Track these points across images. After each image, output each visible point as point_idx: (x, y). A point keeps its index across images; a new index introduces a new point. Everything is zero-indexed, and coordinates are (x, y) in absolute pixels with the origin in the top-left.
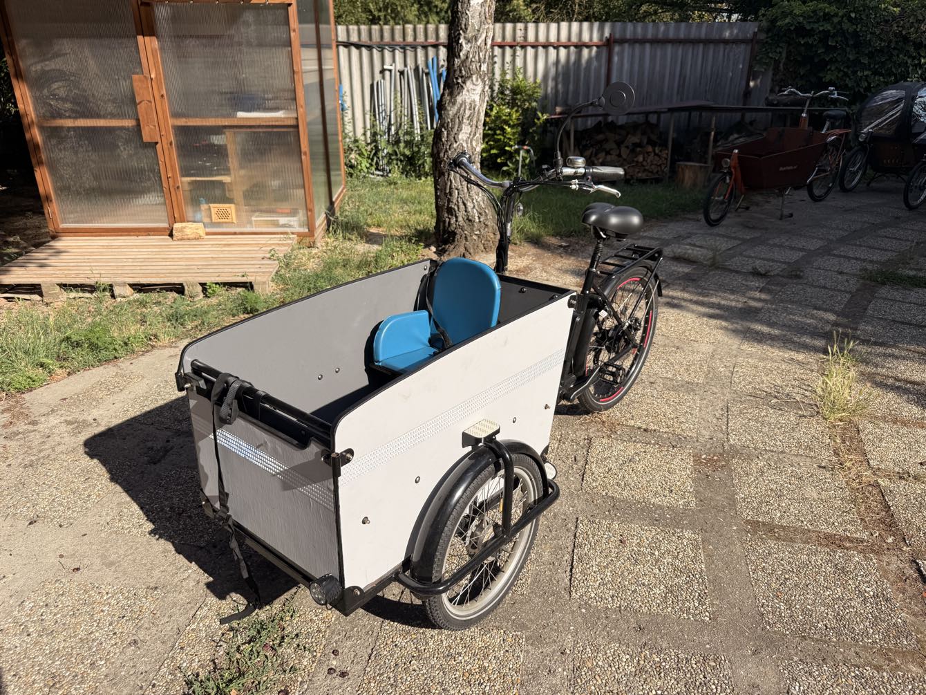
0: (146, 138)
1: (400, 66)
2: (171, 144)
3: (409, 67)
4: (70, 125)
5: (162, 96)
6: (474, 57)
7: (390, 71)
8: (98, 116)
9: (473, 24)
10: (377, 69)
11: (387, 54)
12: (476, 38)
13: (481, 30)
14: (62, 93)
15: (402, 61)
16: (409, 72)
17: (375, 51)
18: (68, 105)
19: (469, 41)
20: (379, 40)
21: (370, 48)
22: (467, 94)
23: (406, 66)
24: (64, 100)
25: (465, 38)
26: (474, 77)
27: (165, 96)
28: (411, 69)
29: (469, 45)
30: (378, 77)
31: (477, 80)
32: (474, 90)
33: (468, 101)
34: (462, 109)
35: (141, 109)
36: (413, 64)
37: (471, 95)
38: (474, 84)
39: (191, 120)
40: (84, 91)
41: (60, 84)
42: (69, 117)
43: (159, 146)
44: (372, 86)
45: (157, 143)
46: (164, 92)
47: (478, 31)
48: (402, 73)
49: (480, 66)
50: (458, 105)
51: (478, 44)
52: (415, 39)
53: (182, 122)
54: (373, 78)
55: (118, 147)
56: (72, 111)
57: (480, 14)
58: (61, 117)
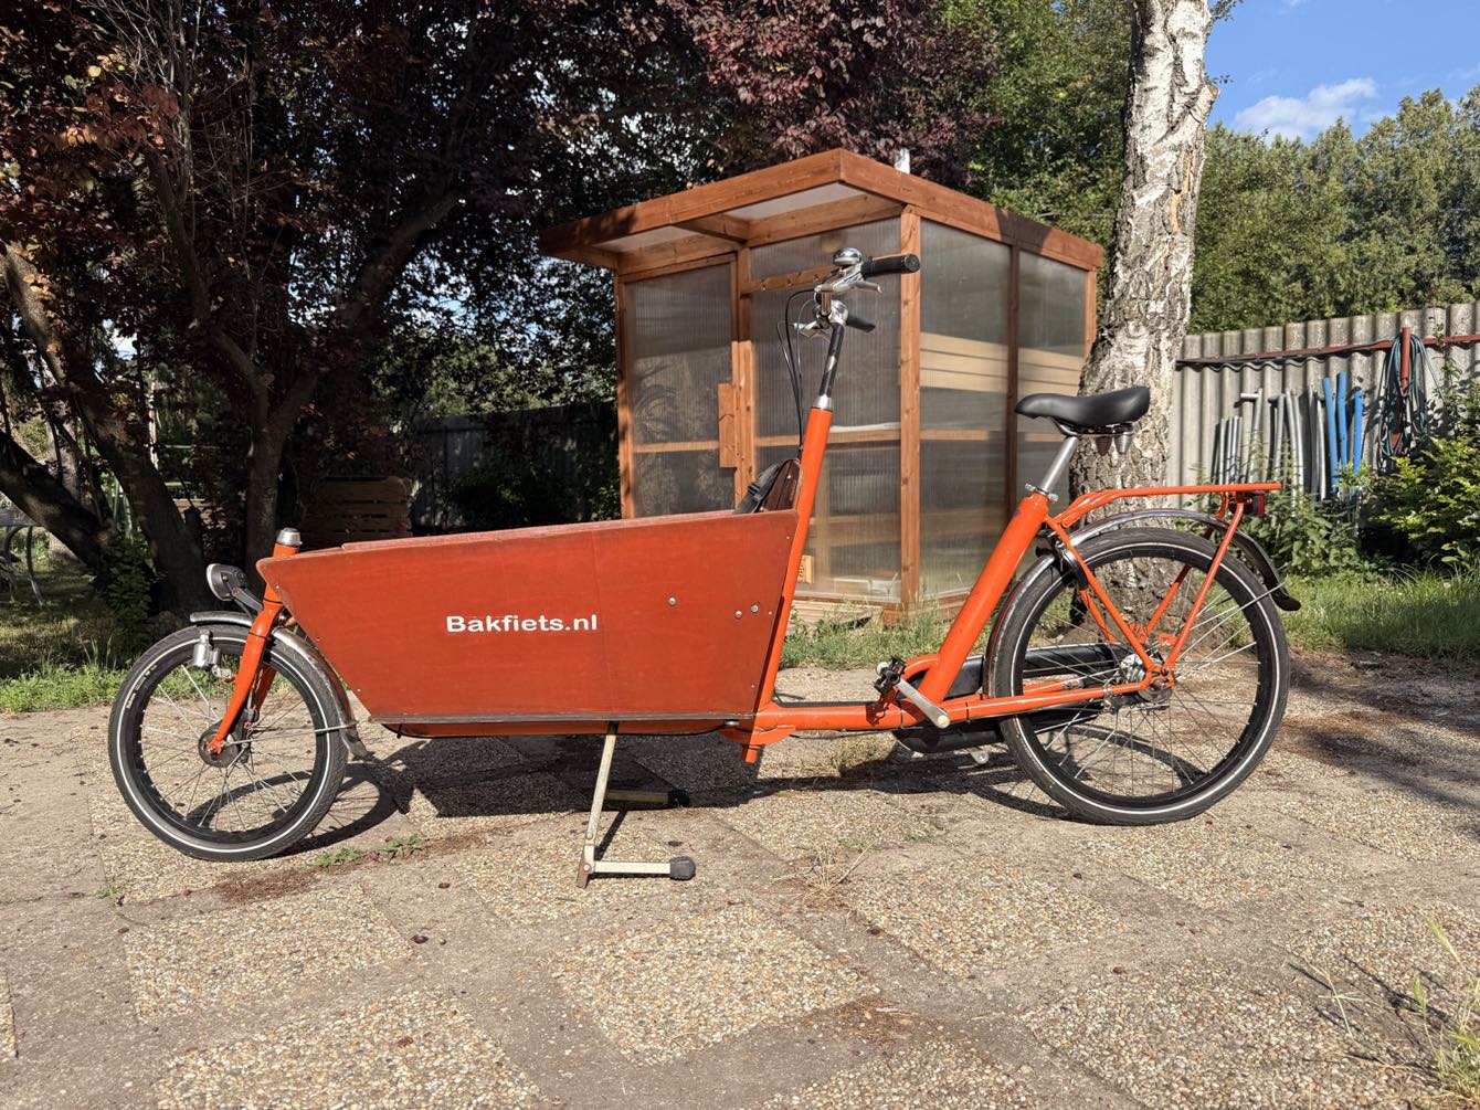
0: (723, 464)
1: (1272, 390)
2: (750, 470)
3: (1288, 393)
4: (660, 450)
5: (748, 409)
6: (1137, 292)
7: (1253, 401)
8: (687, 439)
9: (1138, 238)
10: (1230, 400)
11: (1250, 375)
12: (1142, 259)
13: (1153, 245)
14: (657, 412)
15: (1278, 383)
16: (1289, 400)
17: (1227, 371)
18: (660, 426)
19: (1128, 267)
20: (1236, 353)
21: (1218, 366)
22: (1118, 354)
23: (1283, 392)
24: (658, 420)
25: (1124, 264)
26: (1131, 325)
27: (752, 409)
28: (1292, 395)
29: (1130, 273)
30: (1230, 411)
31: (1137, 328)
32: (1131, 346)
33: (1120, 366)
34: (1107, 382)
35: (723, 425)
36: (1300, 387)
37: (1125, 355)
38: (1129, 337)
39: (776, 438)
40: (676, 408)
41: (657, 402)
42: (660, 441)
43: (737, 474)
44: (1218, 428)
45: (735, 469)
46: (752, 403)
47: (1148, 247)
48: (1274, 403)
49: (1148, 305)
50: (1101, 374)
51: (1147, 268)
52: (1305, 345)
53: (767, 442)
54: (1221, 414)
55: (698, 477)
56: (664, 433)
57: (1152, 218)
58: (654, 441)
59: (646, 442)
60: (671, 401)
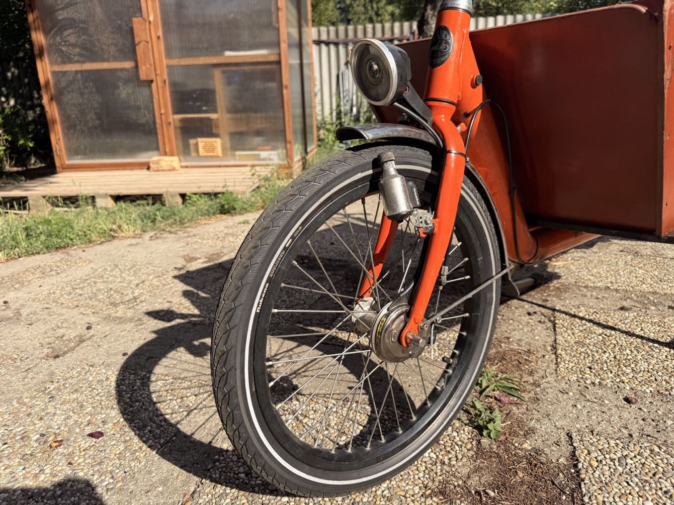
0: (143, 76)
2: (165, 82)
4: (78, 69)
5: (159, 37)
10: (342, 62)
14: (72, 39)
17: (341, 47)
20: (344, 38)
24: (74, 46)
30: (343, 67)
35: (139, 49)
39: (183, 59)
40: (91, 36)
41: (71, 31)
42: (78, 62)
43: (154, 85)
44: (338, 76)
45: (152, 81)
46: (160, 33)
53: (175, 62)
54: (339, 69)
55: (118, 87)
56: (81, 55)
58: (71, 61)
59: (64, 62)
60: (85, 31)
